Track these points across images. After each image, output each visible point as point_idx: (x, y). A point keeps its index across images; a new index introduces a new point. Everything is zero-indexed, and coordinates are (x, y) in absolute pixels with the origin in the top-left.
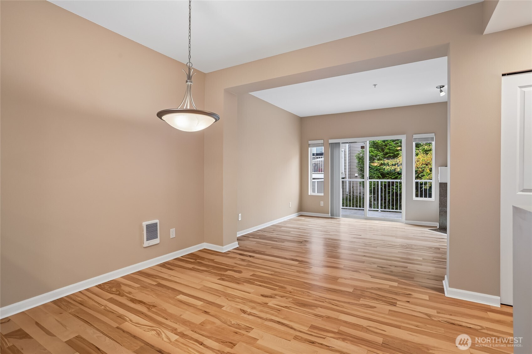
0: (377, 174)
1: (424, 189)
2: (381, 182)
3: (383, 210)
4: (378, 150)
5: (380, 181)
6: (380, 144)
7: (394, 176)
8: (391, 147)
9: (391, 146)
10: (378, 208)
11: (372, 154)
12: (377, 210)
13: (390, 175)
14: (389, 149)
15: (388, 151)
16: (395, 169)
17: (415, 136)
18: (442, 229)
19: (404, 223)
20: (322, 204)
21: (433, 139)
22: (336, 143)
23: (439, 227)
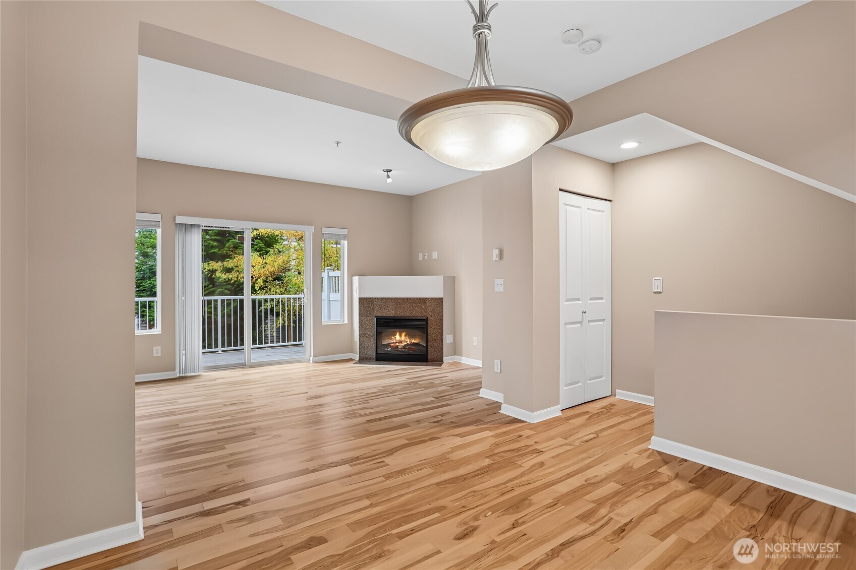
2: (222, 300)
3: (226, 348)
5: (219, 298)
7: (238, 289)
10: (216, 347)
12: (216, 349)
17: (325, 230)
18: (363, 360)
19: (311, 362)
20: (157, 351)
21: (345, 237)
22: (191, 225)
23: (360, 359)
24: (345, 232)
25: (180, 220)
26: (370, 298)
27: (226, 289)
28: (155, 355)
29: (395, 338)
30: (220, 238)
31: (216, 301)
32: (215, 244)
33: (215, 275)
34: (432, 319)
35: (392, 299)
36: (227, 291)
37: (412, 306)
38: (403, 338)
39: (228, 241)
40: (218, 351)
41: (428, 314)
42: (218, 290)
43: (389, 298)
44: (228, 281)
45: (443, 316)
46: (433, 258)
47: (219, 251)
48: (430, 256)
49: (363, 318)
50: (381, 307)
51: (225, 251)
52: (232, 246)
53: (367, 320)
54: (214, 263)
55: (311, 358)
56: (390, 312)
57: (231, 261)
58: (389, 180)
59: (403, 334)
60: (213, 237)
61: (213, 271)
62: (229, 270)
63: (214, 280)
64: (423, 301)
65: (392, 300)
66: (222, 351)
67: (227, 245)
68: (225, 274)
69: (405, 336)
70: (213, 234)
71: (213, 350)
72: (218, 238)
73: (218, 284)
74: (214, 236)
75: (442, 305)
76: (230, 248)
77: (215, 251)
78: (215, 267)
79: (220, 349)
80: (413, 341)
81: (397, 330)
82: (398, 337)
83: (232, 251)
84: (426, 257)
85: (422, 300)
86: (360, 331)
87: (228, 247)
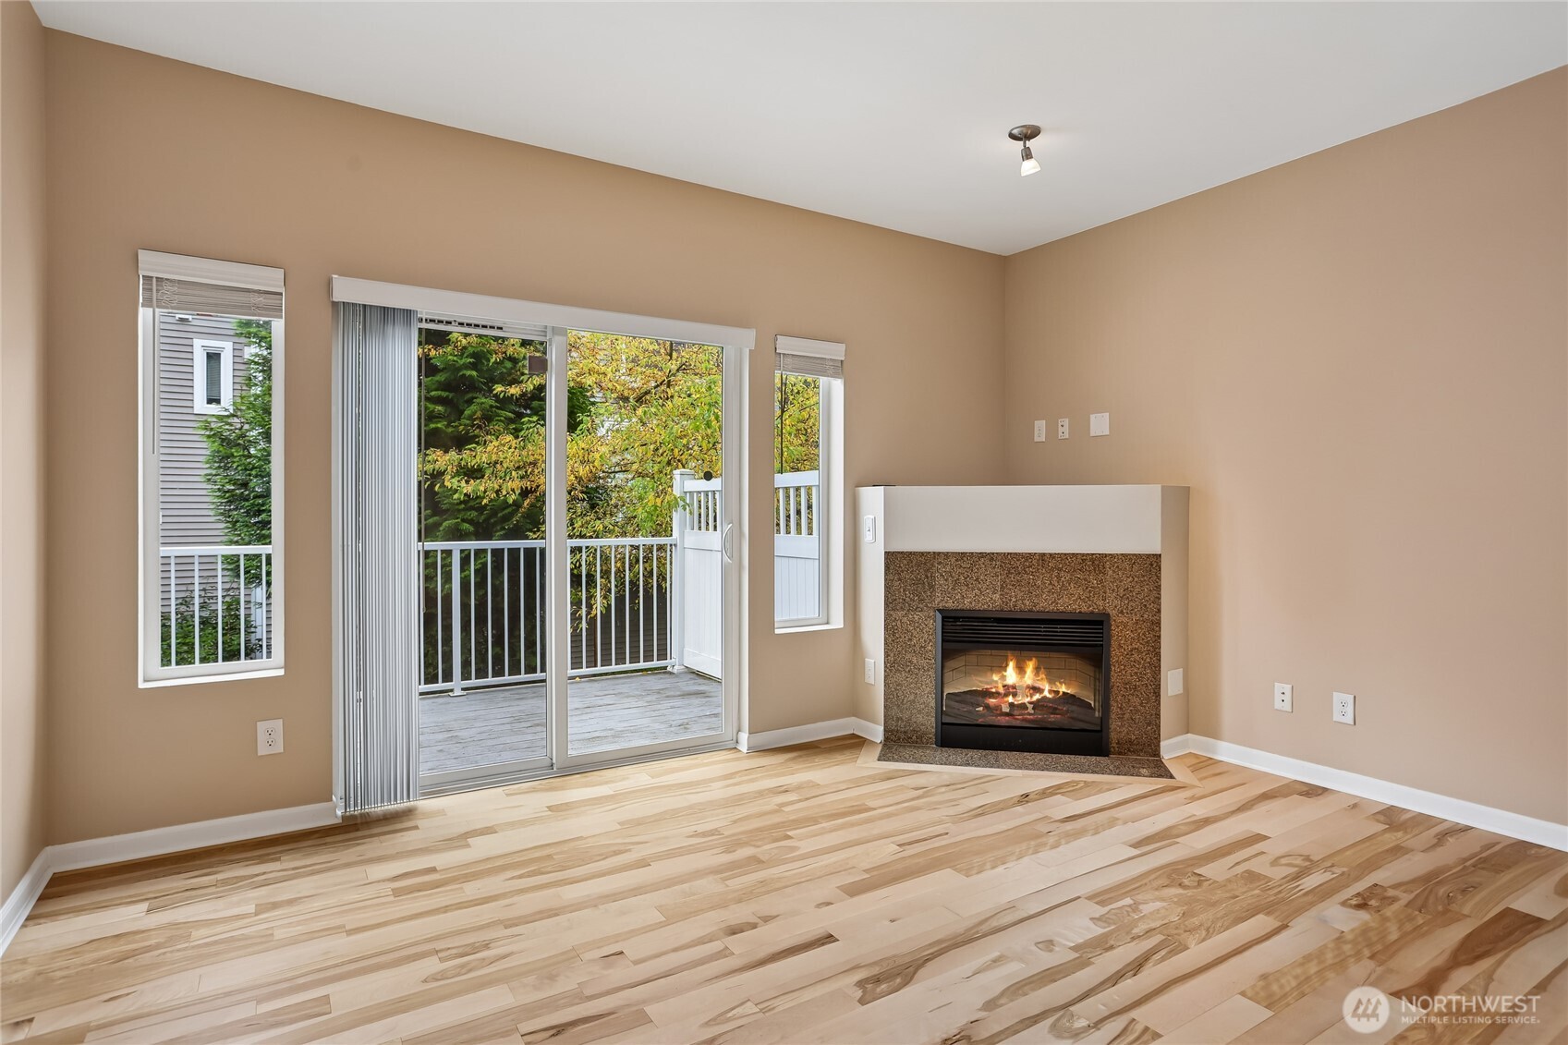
2: (462, 551)
3: (473, 682)
5: (456, 546)
10: (448, 677)
12: (447, 685)
17: (785, 345)
18: (899, 741)
19: (744, 747)
20: (270, 737)
21: (838, 369)
22: (385, 309)
23: (887, 739)
24: (836, 351)
25: (348, 290)
26: (922, 554)
27: (463, 520)
28: (263, 750)
29: (1004, 678)
30: (451, 395)
31: (448, 553)
32: (439, 408)
33: (443, 485)
34: (1125, 620)
35: (991, 557)
36: (466, 526)
37: (1059, 577)
38: (1029, 678)
39: (470, 402)
40: (452, 690)
41: (1109, 604)
42: (446, 524)
43: (982, 555)
44: (470, 502)
45: (1159, 611)
46: (1092, 434)
47: (448, 425)
48: (1081, 426)
49: (900, 613)
50: (956, 582)
51: (461, 427)
52: (479, 414)
53: (912, 621)
54: (439, 452)
55: (744, 737)
56: (985, 598)
57: (480, 449)
58: (1029, 167)
59: (1030, 666)
60: (433, 393)
61: (437, 475)
62: (473, 473)
63: (437, 499)
64: (1095, 563)
65: (992, 559)
66: (463, 689)
67: (467, 412)
68: (467, 482)
69: (1037, 670)
70: (434, 387)
71: (440, 686)
72: (444, 394)
73: (444, 507)
74: (436, 390)
75: (1159, 578)
76: (475, 420)
77: (439, 425)
78: (440, 465)
79: (457, 683)
80: (1063, 689)
81: (1009, 653)
82: (1011, 676)
83: (480, 427)
84: (1064, 430)
85: (1093, 561)
86: (887, 655)
87: (471, 418)
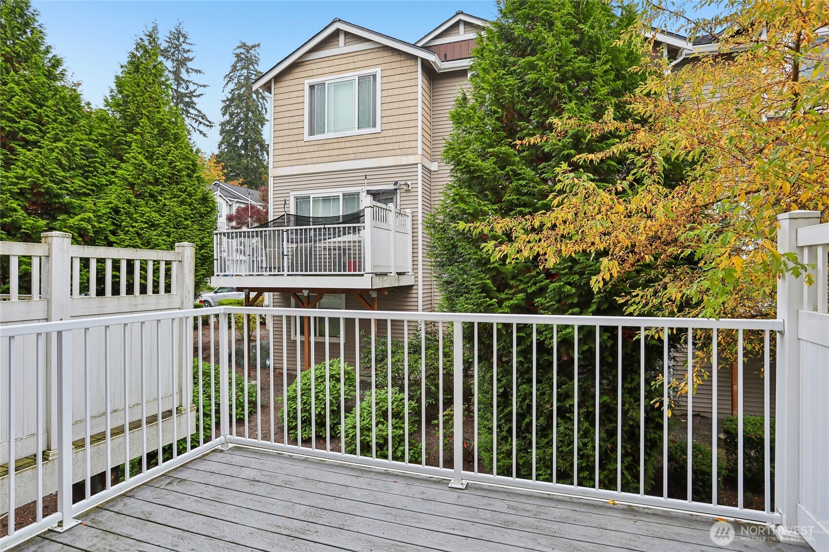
0: (481, 279)
1: (646, 337)
4: (481, 194)
6: (488, 174)
7: (535, 284)
8: (524, 183)
9: (523, 179)
11: (462, 206)
13: (521, 281)
14: (517, 191)
15: (515, 197)
16: (538, 254)
